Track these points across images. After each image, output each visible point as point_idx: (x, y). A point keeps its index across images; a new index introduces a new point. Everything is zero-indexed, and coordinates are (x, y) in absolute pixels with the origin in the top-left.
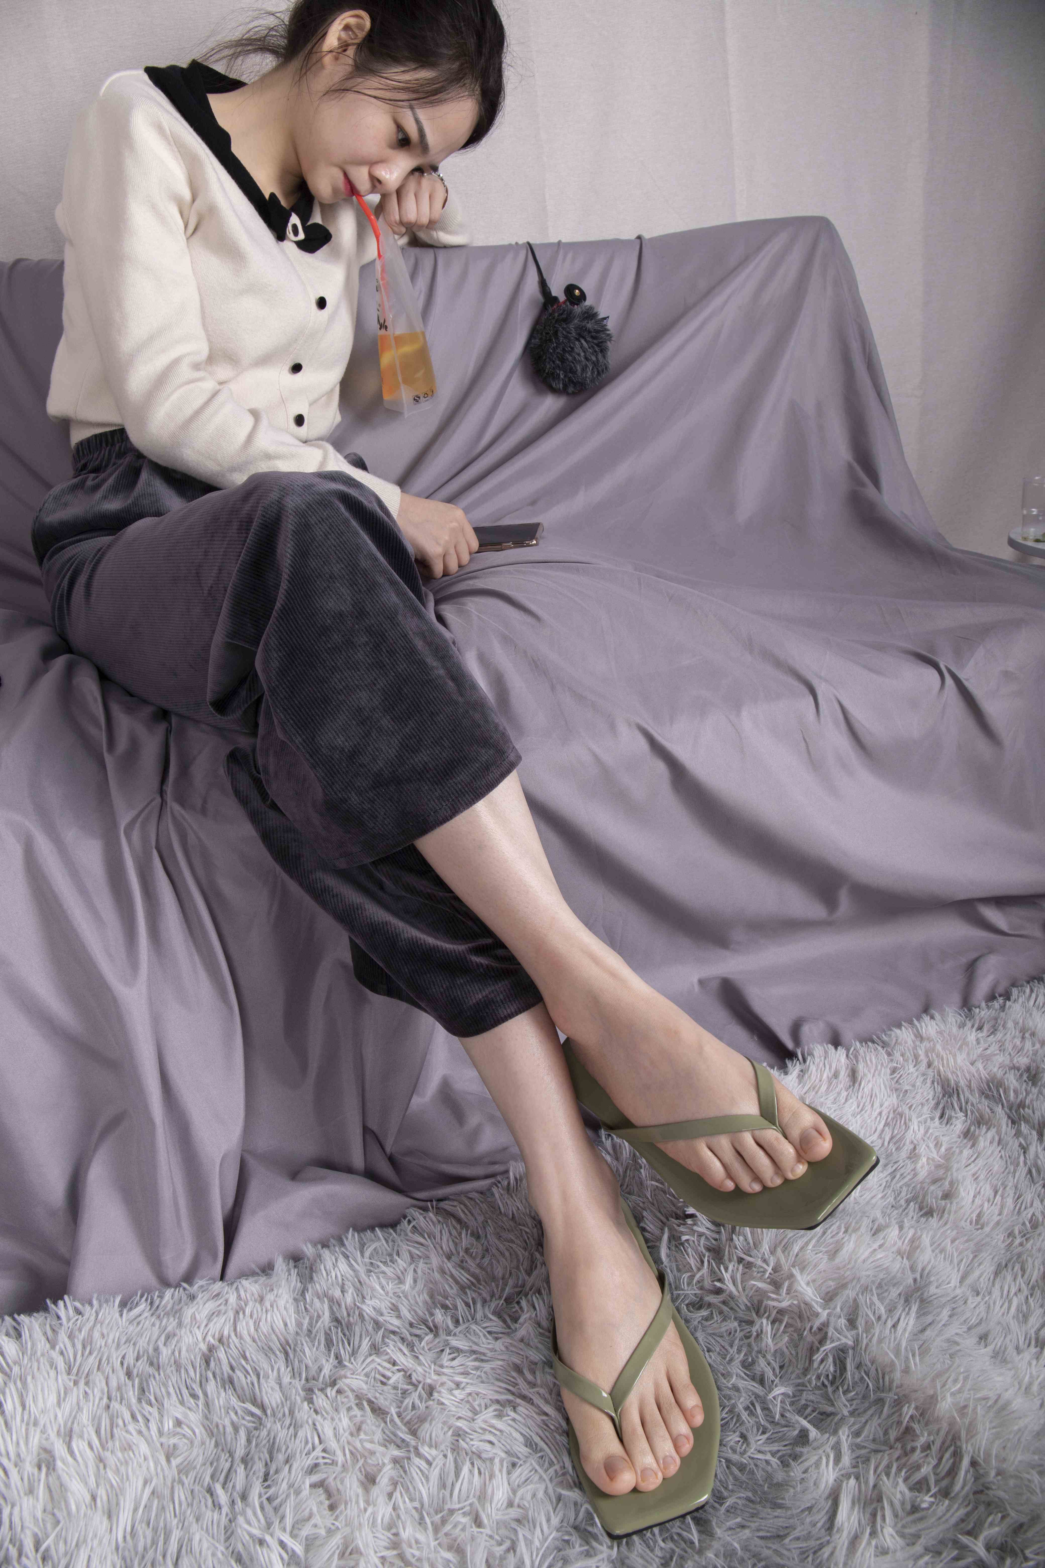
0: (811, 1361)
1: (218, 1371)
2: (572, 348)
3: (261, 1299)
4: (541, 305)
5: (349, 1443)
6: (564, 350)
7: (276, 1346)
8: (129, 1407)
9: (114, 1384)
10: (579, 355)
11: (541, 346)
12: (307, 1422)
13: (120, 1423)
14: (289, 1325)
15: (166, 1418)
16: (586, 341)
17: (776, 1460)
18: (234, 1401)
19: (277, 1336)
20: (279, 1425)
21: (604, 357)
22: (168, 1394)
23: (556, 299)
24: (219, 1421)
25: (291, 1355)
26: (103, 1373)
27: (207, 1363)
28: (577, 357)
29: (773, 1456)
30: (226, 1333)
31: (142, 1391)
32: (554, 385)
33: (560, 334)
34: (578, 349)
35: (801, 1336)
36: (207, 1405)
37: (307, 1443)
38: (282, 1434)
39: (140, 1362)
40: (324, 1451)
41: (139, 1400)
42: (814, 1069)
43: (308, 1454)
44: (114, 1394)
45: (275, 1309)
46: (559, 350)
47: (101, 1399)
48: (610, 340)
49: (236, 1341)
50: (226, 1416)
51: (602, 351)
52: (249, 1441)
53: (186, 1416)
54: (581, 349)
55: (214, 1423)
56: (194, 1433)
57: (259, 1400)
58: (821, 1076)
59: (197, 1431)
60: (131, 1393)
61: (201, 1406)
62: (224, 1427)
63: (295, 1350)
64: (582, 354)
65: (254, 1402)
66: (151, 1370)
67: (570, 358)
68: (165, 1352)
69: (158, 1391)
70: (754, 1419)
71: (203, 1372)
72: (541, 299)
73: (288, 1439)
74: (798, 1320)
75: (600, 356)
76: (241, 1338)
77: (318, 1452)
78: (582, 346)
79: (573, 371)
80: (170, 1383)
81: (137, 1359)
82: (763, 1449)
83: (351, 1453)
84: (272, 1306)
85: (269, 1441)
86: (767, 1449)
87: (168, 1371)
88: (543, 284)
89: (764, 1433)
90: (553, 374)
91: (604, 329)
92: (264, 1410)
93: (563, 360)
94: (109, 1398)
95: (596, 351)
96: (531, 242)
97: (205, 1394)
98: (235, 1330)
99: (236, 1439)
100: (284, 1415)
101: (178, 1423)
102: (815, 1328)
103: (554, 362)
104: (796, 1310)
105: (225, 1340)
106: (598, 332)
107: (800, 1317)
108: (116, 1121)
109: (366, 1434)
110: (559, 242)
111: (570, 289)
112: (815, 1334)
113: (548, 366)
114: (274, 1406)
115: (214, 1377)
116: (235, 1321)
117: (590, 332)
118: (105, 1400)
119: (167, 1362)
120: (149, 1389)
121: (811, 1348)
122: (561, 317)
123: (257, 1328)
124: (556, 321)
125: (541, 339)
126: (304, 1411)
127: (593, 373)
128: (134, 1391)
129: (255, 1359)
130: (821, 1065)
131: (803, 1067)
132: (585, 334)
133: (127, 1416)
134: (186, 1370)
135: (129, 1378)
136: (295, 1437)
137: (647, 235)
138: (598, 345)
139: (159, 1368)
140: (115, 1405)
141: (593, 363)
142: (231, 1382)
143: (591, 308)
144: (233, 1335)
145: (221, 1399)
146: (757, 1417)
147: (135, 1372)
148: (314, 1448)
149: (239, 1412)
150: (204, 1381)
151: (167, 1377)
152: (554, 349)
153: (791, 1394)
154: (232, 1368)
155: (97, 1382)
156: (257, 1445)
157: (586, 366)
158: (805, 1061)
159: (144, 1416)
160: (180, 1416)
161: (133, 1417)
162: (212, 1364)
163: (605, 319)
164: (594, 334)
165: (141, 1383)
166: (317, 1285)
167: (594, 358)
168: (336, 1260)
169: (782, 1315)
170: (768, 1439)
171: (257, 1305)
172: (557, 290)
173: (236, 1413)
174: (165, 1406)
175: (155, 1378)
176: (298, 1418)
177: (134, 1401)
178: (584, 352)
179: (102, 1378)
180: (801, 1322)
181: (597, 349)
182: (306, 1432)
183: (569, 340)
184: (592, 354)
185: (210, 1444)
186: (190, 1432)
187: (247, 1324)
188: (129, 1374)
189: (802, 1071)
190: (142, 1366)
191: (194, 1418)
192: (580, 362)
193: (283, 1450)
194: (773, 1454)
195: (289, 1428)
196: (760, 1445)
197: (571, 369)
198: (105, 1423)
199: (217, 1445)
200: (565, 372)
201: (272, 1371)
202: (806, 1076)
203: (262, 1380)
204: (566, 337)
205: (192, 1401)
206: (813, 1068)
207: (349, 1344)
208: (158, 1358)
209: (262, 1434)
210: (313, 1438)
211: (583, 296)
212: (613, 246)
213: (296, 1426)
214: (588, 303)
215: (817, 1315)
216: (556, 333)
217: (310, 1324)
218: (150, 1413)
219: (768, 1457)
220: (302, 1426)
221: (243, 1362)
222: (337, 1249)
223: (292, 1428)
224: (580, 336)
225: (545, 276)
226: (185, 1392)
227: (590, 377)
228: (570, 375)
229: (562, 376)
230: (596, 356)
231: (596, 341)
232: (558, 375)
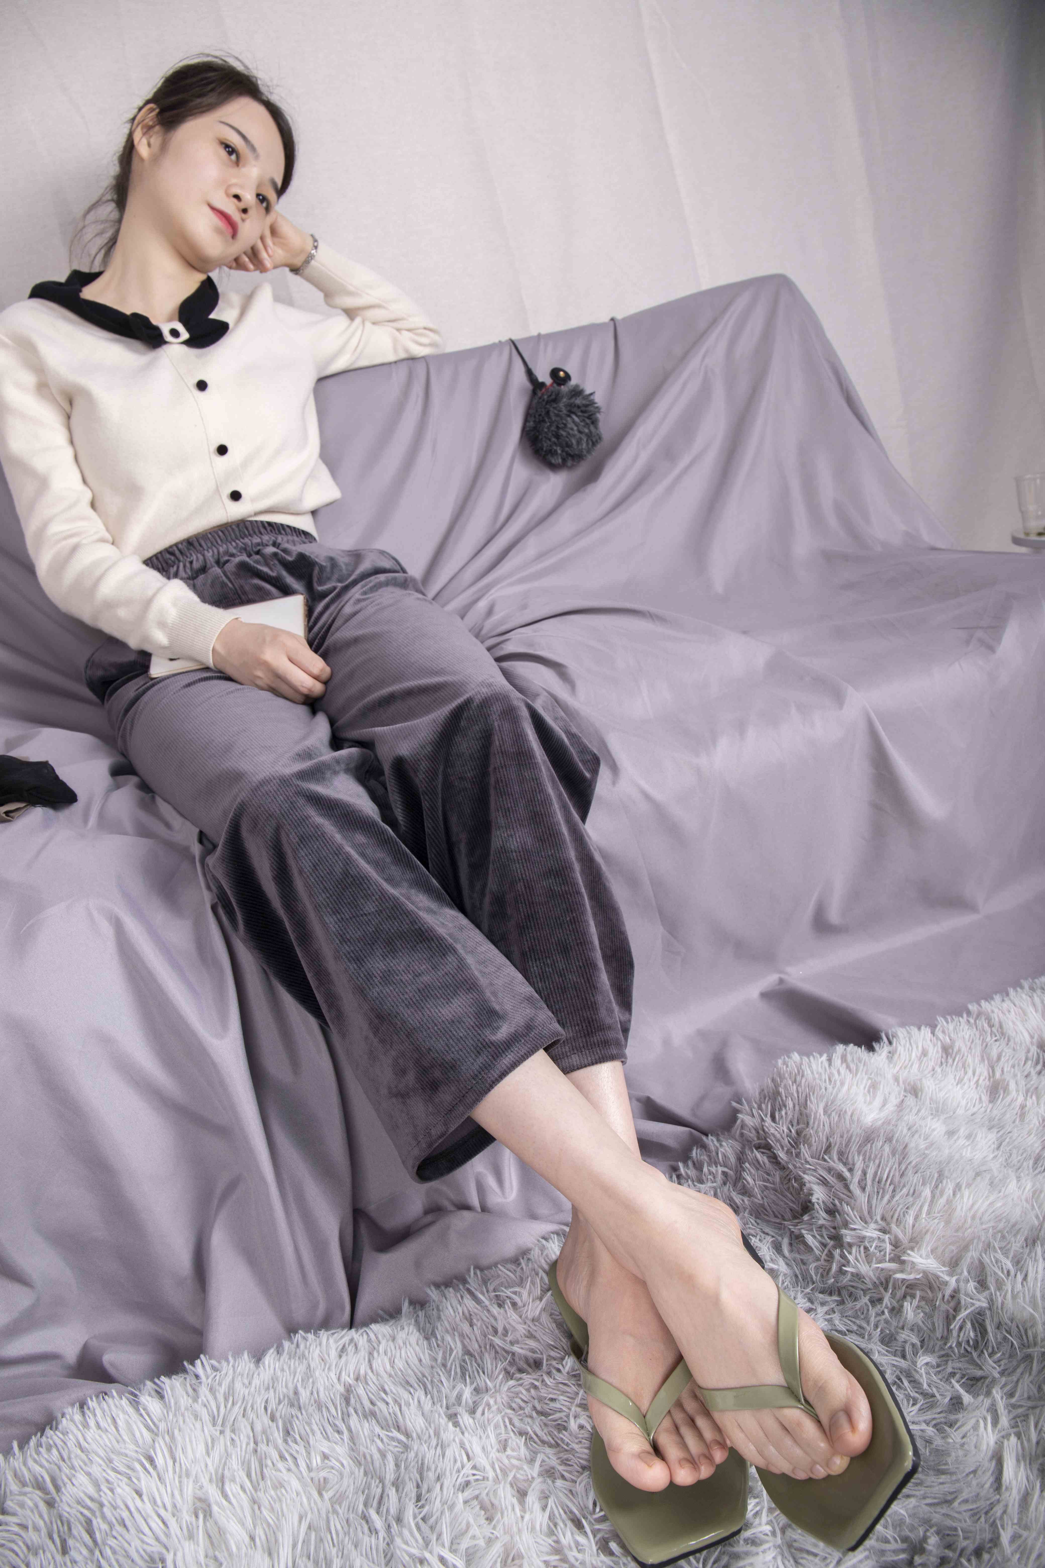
0: (949, 1331)
1: (358, 1407)
2: (565, 425)
3: (394, 1339)
4: (530, 392)
5: (498, 1459)
6: (558, 427)
7: (413, 1380)
8: (276, 1447)
9: (258, 1428)
10: (572, 429)
11: (535, 428)
12: (454, 1440)
13: (269, 1463)
14: (424, 1361)
15: (313, 1454)
16: (576, 415)
17: (931, 1429)
18: (378, 1430)
19: (413, 1370)
20: (425, 1447)
21: (596, 428)
22: (312, 1430)
23: (543, 384)
24: (365, 1450)
25: (429, 1386)
26: (248, 1419)
27: (347, 1401)
28: (571, 432)
29: (928, 1424)
30: (362, 1372)
31: (287, 1433)
32: (553, 461)
33: (552, 414)
34: (570, 425)
35: (934, 1308)
36: (352, 1438)
37: (455, 1461)
38: (430, 1455)
39: (281, 1406)
40: (474, 1467)
41: (286, 1441)
42: (902, 1049)
43: (458, 1471)
44: (260, 1438)
45: (408, 1346)
46: (553, 428)
47: (248, 1444)
48: (599, 412)
49: (374, 1378)
50: (372, 1444)
51: (593, 423)
52: (397, 1466)
53: (333, 1450)
54: (573, 423)
55: (361, 1453)
56: (343, 1465)
57: (403, 1428)
58: (910, 1056)
59: (345, 1462)
60: (276, 1434)
61: (346, 1440)
62: (371, 1456)
63: (432, 1381)
64: (575, 428)
65: (398, 1428)
66: (294, 1411)
67: (564, 433)
68: (304, 1395)
69: (301, 1428)
70: (902, 1391)
71: (345, 1410)
72: (528, 386)
73: (436, 1459)
74: (929, 1291)
75: (592, 428)
76: (378, 1375)
77: (467, 1470)
78: (574, 422)
79: (569, 445)
80: (313, 1421)
81: (280, 1402)
82: (916, 1419)
83: (501, 1470)
84: (405, 1343)
85: (417, 1462)
86: (921, 1419)
87: (311, 1410)
88: (530, 373)
89: (914, 1405)
90: (550, 451)
91: (592, 403)
92: (408, 1435)
93: (558, 436)
94: (256, 1443)
95: (587, 424)
96: (513, 338)
97: (350, 1430)
98: (371, 1368)
99: (385, 1465)
100: (430, 1437)
101: (325, 1457)
102: (946, 1297)
103: (550, 440)
104: (925, 1281)
105: (362, 1378)
106: (587, 406)
107: (931, 1287)
108: (232, 1186)
109: (513, 1450)
110: (539, 335)
111: (554, 373)
112: (949, 1302)
113: (545, 445)
114: (419, 1431)
115: (356, 1412)
116: (369, 1361)
117: (579, 407)
118: (252, 1445)
119: (307, 1402)
120: (293, 1429)
121: (947, 1317)
122: (550, 399)
123: (392, 1363)
124: (546, 404)
125: (534, 421)
126: (449, 1432)
127: (587, 444)
128: (278, 1430)
129: (395, 1391)
130: (908, 1045)
131: (890, 1048)
132: (575, 410)
133: (275, 1455)
134: (327, 1408)
135: (273, 1421)
136: (443, 1457)
137: (619, 316)
138: (588, 418)
139: (300, 1408)
140: (262, 1447)
141: (587, 435)
142: (373, 1414)
143: (577, 386)
144: (369, 1371)
145: (365, 1430)
146: (906, 1390)
147: (278, 1415)
148: (463, 1467)
149: (385, 1439)
150: (346, 1417)
151: (310, 1416)
152: (548, 428)
153: (935, 1363)
154: (372, 1403)
155: (242, 1427)
156: (406, 1469)
157: (581, 439)
158: (890, 1043)
159: (291, 1455)
160: (326, 1451)
161: (282, 1457)
162: (352, 1401)
163: (591, 394)
164: (583, 409)
165: (284, 1424)
166: (446, 1322)
167: (586, 431)
168: (462, 1297)
169: (911, 1289)
170: (920, 1410)
171: (391, 1343)
172: (544, 376)
173: (382, 1440)
174: (311, 1442)
175: (297, 1418)
176: (444, 1438)
177: (280, 1441)
178: (577, 426)
179: (246, 1423)
180: (932, 1292)
181: (588, 421)
182: (453, 1450)
183: (562, 418)
184: (585, 427)
185: (360, 1473)
186: (338, 1464)
187: (382, 1361)
188: (273, 1418)
189: (890, 1052)
190: (284, 1410)
191: (341, 1451)
192: (574, 436)
193: (433, 1470)
194: (927, 1423)
195: (436, 1448)
196: (913, 1416)
197: (567, 443)
198: (255, 1465)
199: (366, 1474)
200: (562, 447)
201: (413, 1399)
202: (896, 1056)
203: (404, 1408)
204: (557, 415)
205: (336, 1435)
206: (900, 1049)
207: (484, 1373)
208: (298, 1400)
209: (410, 1456)
210: (461, 1455)
211: (568, 377)
212: (589, 331)
213: (443, 1446)
214: (573, 382)
215: (946, 1283)
216: (548, 413)
217: (444, 1358)
218: (297, 1452)
219: (924, 1426)
220: (449, 1445)
221: (384, 1396)
222: (461, 1287)
223: (439, 1448)
224: (571, 412)
225: (531, 366)
226: (329, 1429)
227: (584, 446)
228: (567, 449)
229: (559, 452)
230: (589, 428)
231: (586, 415)
232: (556, 451)
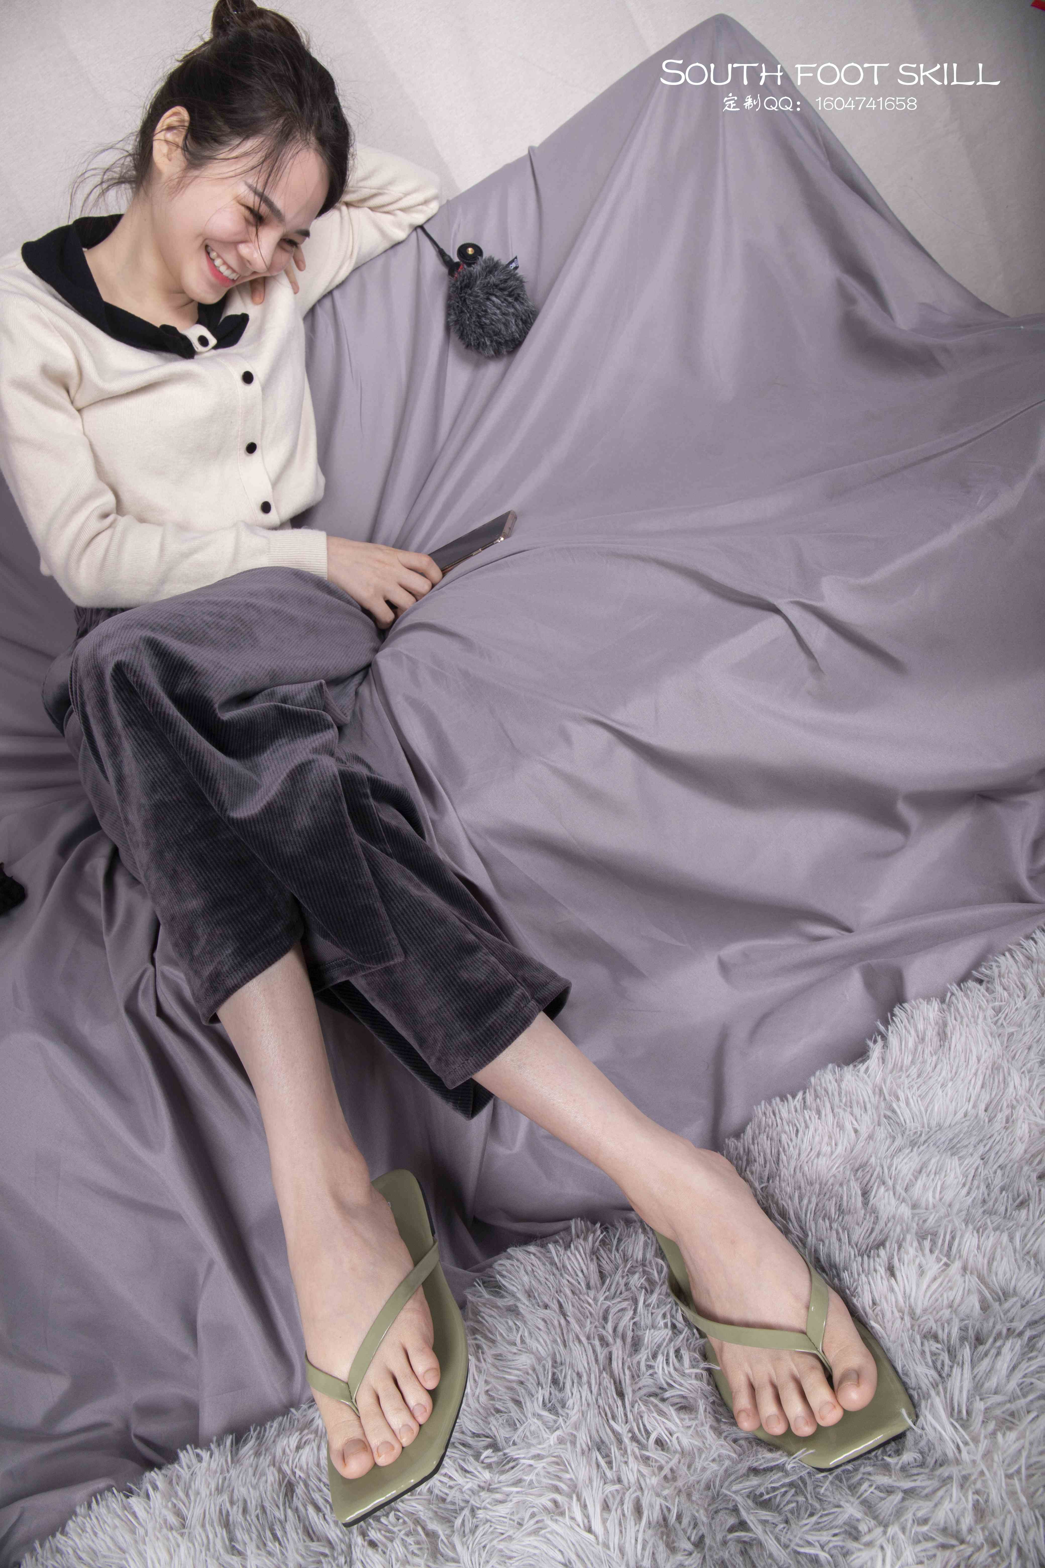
2: (486, 311)
4: (447, 277)
6: (479, 317)
10: (495, 314)
16: (496, 296)
23: (455, 264)
28: (494, 317)
33: (468, 302)
34: (491, 309)
46: (474, 319)
51: (518, 298)
54: (495, 307)
64: (498, 312)
67: (488, 321)
72: (444, 270)
78: (494, 305)
79: (498, 333)
88: (442, 253)
91: (514, 273)
93: (482, 326)
95: (510, 303)
106: (507, 280)
111: (463, 250)
117: (496, 286)
122: (463, 284)
124: (463, 290)
127: (516, 323)
132: (493, 289)
137: (534, 146)
138: (510, 295)
143: (491, 259)
157: (508, 321)
163: (511, 263)
164: (503, 285)
167: (511, 310)
172: (454, 255)
178: (499, 309)
181: (510, 299)
183: (480, 304)
184: (508, 307)
192: (499, 320)
197: (494, 331)
204: (476, 302)
211: (478, 251)
214: (486, 256)
224: (488, 296)
227: (514, 328)
228: (495, 338)
229: (488, 343)
230: (513, 307)
231: (506, 293)
232: (484, 343)
